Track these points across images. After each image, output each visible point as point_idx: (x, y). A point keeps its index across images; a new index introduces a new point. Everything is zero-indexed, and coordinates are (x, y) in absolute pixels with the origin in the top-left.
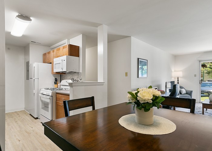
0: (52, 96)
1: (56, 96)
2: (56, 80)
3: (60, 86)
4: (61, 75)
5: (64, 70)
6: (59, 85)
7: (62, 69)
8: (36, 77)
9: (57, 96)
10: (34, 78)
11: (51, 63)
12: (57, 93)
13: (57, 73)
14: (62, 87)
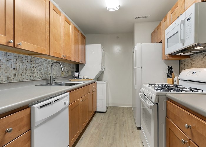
0: (157, 104)
1: (167, 106)
2: (170, 70)
3: (178, 82)
4: (179, 61)
5: (190, 42)
6: (176, 79)
7: (183, 42)
8: (138, 65)
9: (169, 105)
10: (136, 68)
11: (161, 42)
12: (169, 99)
13: (171, 55)
14: (181, 83)
